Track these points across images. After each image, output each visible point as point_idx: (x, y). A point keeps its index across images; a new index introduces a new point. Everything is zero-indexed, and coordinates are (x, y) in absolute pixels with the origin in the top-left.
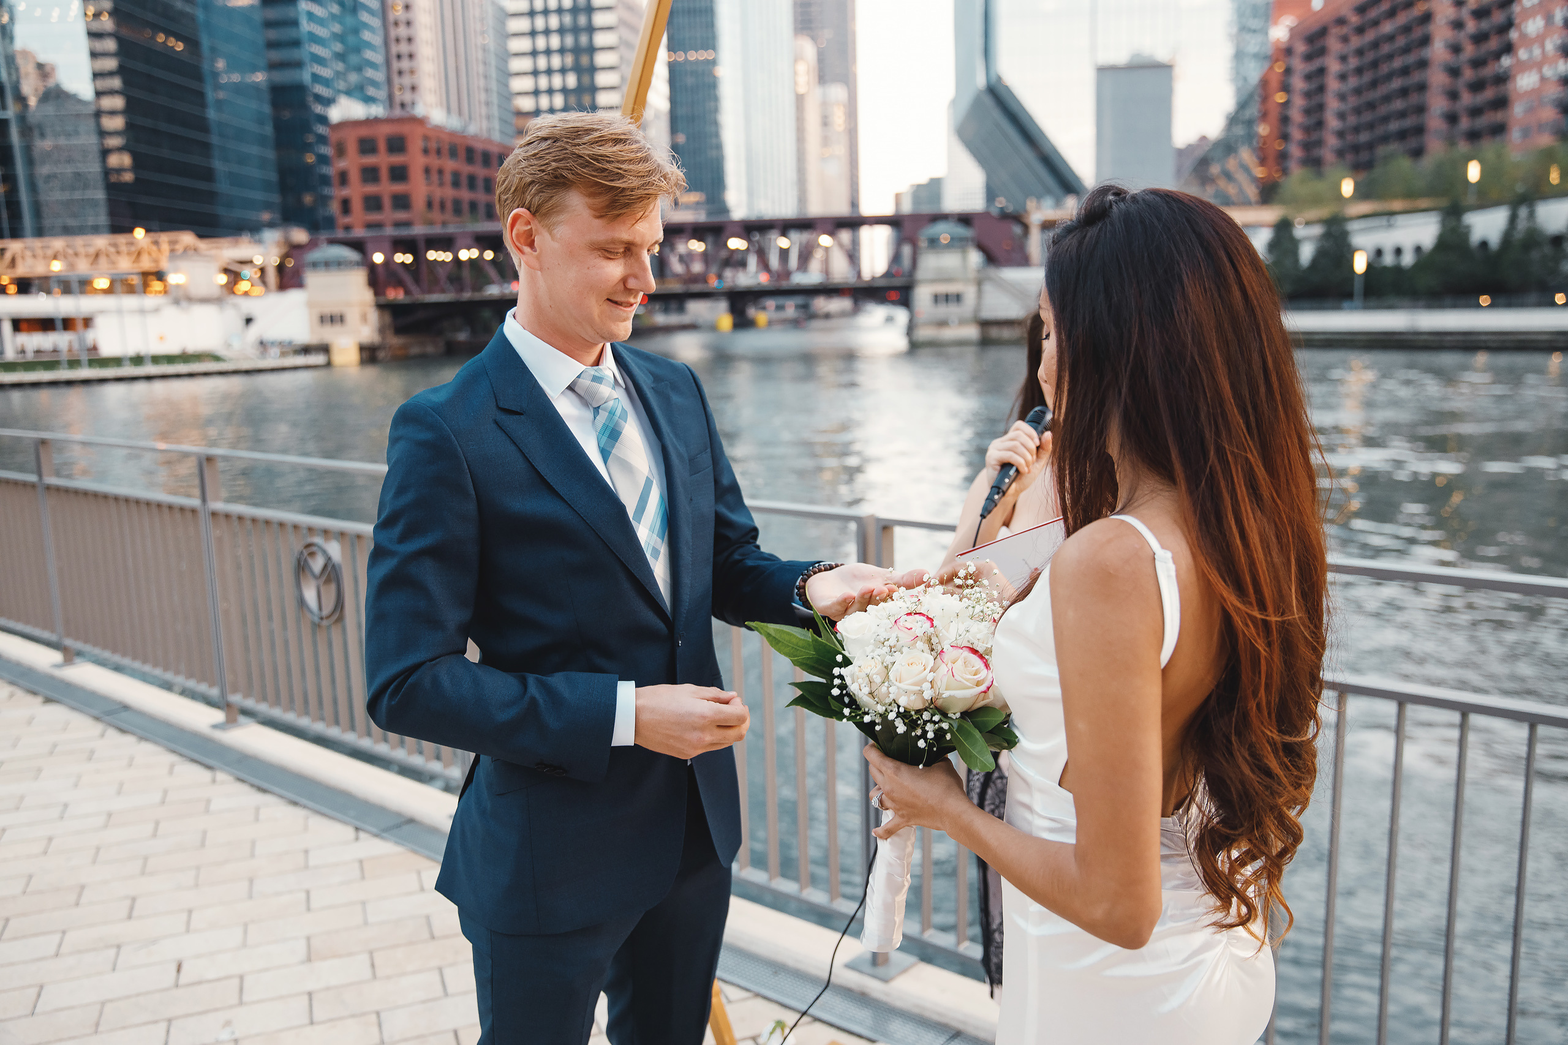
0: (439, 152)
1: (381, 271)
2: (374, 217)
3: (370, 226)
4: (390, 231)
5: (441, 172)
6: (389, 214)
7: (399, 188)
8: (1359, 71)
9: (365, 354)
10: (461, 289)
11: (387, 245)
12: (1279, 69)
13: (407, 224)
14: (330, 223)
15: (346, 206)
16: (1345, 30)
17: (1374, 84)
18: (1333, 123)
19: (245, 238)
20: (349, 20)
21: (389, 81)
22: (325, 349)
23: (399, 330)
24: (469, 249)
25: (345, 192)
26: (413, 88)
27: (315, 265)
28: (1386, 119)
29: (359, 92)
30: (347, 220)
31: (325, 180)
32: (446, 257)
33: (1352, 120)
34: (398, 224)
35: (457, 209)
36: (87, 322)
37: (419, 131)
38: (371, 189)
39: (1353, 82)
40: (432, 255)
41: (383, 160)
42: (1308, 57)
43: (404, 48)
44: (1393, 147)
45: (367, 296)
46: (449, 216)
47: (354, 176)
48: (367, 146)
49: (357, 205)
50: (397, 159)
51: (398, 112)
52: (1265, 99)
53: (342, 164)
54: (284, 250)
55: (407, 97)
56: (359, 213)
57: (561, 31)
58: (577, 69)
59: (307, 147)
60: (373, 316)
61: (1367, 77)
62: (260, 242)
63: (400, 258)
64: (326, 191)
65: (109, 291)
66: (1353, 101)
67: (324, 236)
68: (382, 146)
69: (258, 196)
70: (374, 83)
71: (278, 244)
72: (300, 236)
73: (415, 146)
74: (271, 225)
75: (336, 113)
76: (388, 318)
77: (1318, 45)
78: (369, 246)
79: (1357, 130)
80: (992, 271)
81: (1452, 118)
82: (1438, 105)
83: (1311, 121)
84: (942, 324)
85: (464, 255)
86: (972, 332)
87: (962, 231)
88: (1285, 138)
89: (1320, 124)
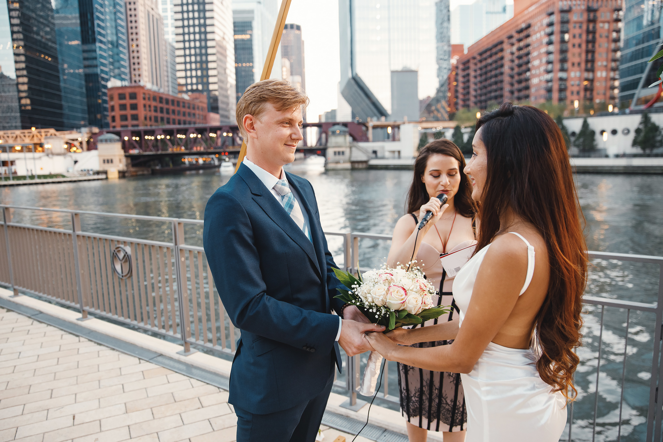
0: (149, 99)
1: (127, 143)
2: (124, 123)
3: (122, 126)
4: (130, 128)
5: (150, 106)
6: (130, 122)
7: (134, 112)
8: (481, 75)
9: (121, 175)
10: (158, 150)
11: (130, 133)
12: (454, 73)
13: (137, 126)
14: (107, 125)
15: (113, 119)
16: (475, 61)
17: (486, 80)
18: (473, 93)
19: (74, 131)
20: (115, 50)
21: (130, 73)
22: (105, 172)
23: (134, 165)
24: (161, 135)
25: (113, 114)
26: (139, 75)
27: (101, 141)
28: (490, 92)
29: (119, 77)
30: (114, 124)
31: (106, 109)
32: (153, 138)
33: (479, 92)
34: (133, 126)
35: (156, 121)
36: (12, 163)
37: (142, 91)
38: (123, 112)
39: (479, 79)
40: (146, 137)
41: (128, 102)
42: (464, 70)
43: (136, 61)
44: (493, 101)
45: (122, 152)
46: (153, 122)
47: (117, 108)
48: (122, 97)
49: (118, 119)
50: (133, 101)
51: (133, 84)
52: (449, 84)
53: (112, 103)
54: (89, 135)
55: (137, 78)
56: (118, 122)
57: (196, 55)
58: (202, 69)
59: (99, 97)
60: (124, 160)
61: (483, 77)
62: (80, 132)
63: (134, 138)
64: (106, 113)
65: (20, 151)
66: (479, 85)
67: (105, 130)
68: (127, 96)
69: (80, 115)
70: (124, 73)
71: (87, 133)
72: (96, 130)
73: (140, 96)
74: (85, 126)
75: (110, 85)
76: (129, 161)
77: (467, 65)
78: (122, 134)
79: (481, 95)
80: (355, 144)
81: (512, 92)
82: (507, 88)
83: (465, 92)
84: (337, 162)
85: (159, 137)
86: (348, 166)
87: (344, 129)
88: (457, 97)
89: (468, 93)
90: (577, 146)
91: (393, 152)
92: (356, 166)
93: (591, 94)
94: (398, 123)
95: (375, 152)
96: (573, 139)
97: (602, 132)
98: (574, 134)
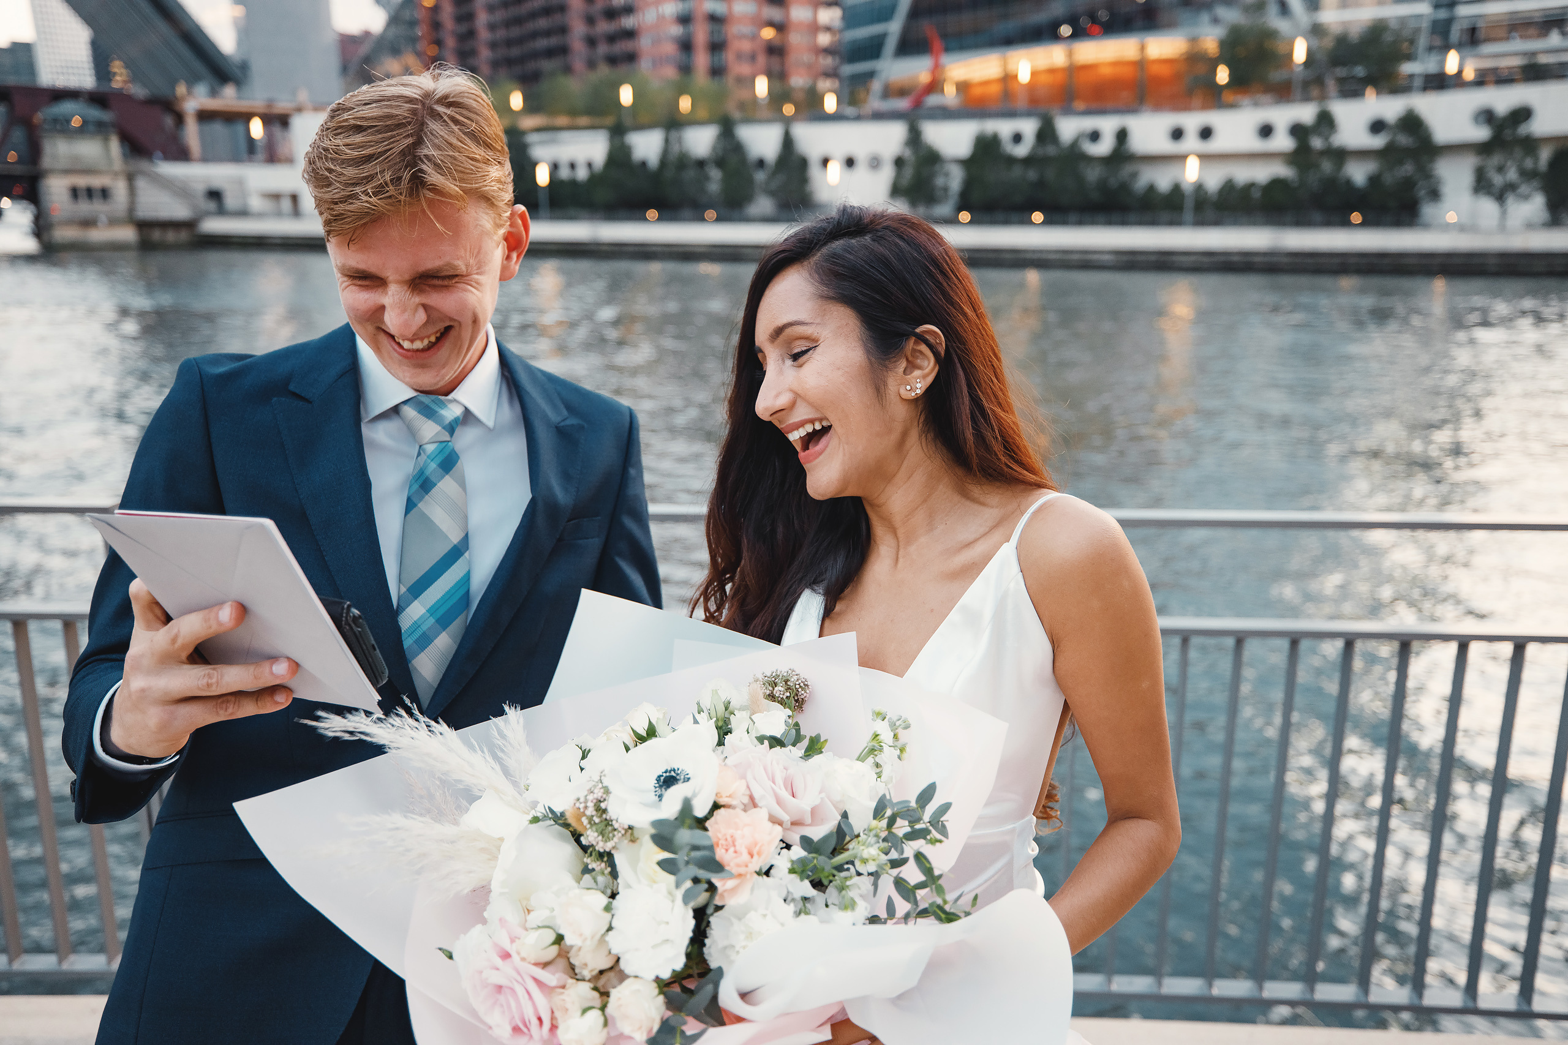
66: (501, 14)
79: (509, 43)
80: (143, 165)
81: (591, 42)
82: (578, 29)
83: (463, 28)
84: (88, 223)
86: (127, 234)
87: (95, 113)
88: (439, 43)
89: (471, 34)
90: (772, 194)
91: (276, 197)
92: (156, 235)
93: (783, 64)
94: (282, 105)
95: (215, 195)
96: (760, 176)
97: (825, 162)
98: (761, 163)
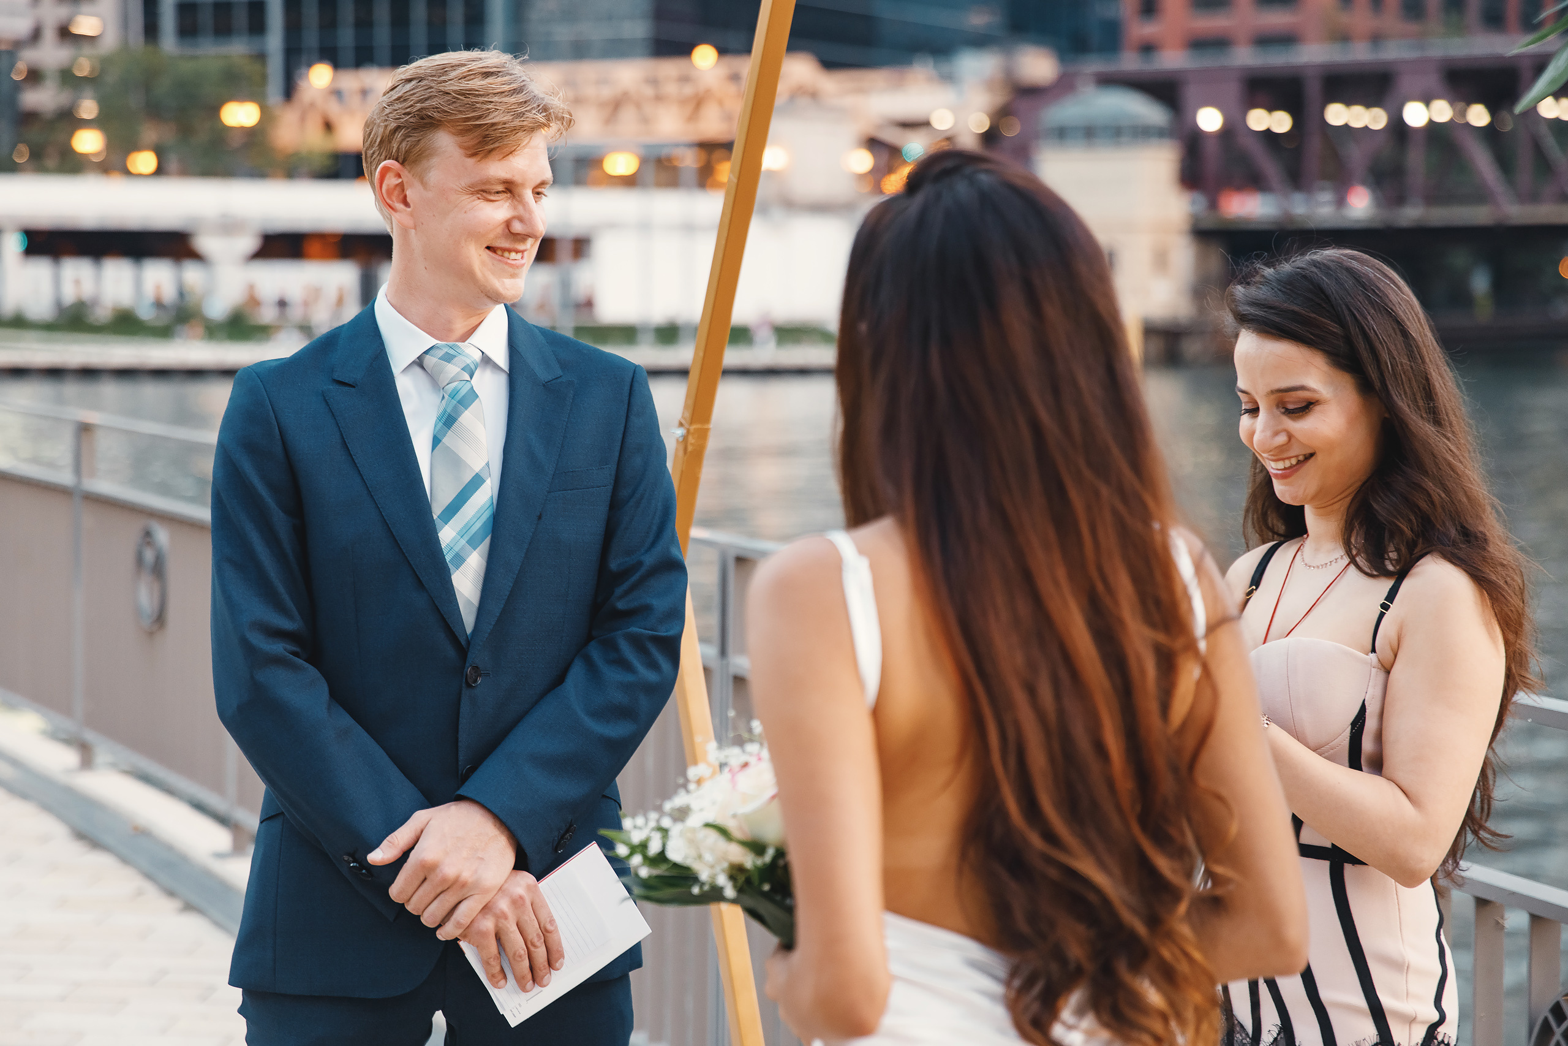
1: (1211, 150)
2: (1212, 23)
3: (1196, 44)
4: (1243, 57)
6: (1246, 17)
9: (1157, 345)
11: (1233, 90)
13: (1286, 39)
14: (1110, 36)
19: (921, 72)
24: (1427, 102)
27: (1062, 134)
30: (1146, 30)
32: (1373, 118)
34: (1261, 41)
36: (580, 246)
40: (1337, 114)
45: (1178, 206)
46: (1389, 19)
54: (999, 99)
56: (1177, 14)
60: (1184, 255)
62: (949, 79)
63: (1259, 120)
65: (629, 182)
67: (1091, 66)
71: (989, 85)
72: (1039, 65)
74: (980, 41)
76: (1216, 261)
78: (1191, 92)
85: (1416, 115)
